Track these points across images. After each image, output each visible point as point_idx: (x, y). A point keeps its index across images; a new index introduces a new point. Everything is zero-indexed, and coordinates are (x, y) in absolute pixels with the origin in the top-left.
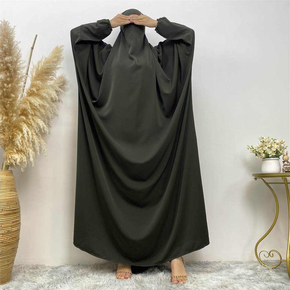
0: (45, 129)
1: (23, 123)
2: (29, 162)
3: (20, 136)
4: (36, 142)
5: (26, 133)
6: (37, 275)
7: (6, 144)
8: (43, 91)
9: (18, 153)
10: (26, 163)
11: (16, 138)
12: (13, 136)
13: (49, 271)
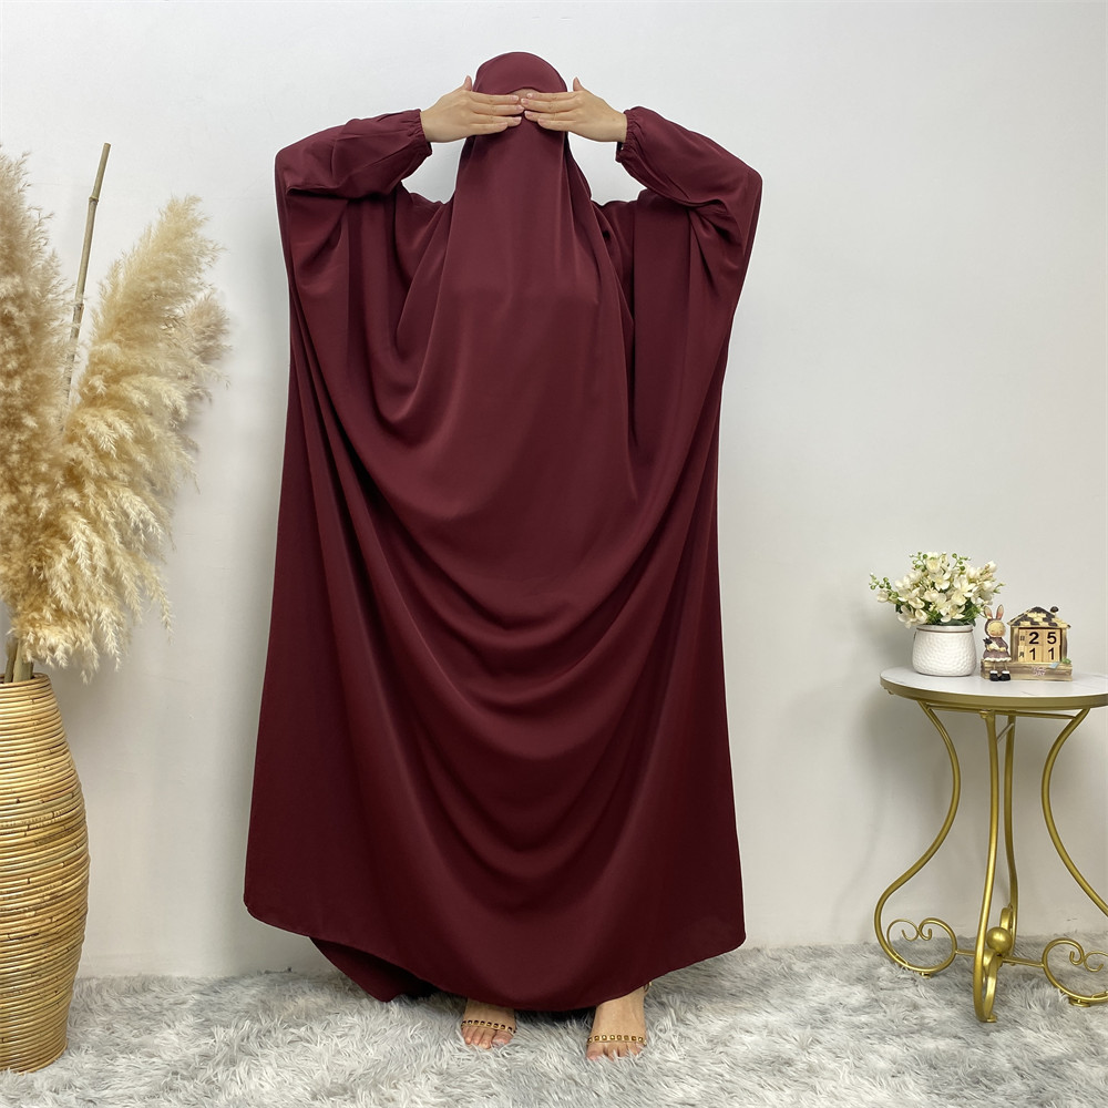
10: (96, 656)
13: (191, 1002)
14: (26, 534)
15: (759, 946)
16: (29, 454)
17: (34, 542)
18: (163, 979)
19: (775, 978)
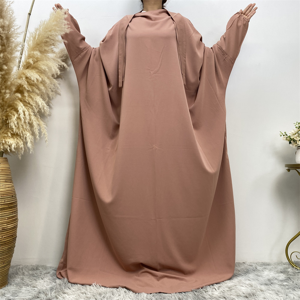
0: (45, 108)
1: (19, 101)
2: (26, 148)
3: (15, 117)
4: (35, 123)
5: (23, 113)
6: (37, 278)
8: (42, 63)
9: (13, 137)
10: (23, 149)
11: (10, 120)
12: (8, 117)
13: (51, 273)
14: (2, 108)
15: (244, 262)
16: (4, 80)
17: (5, 111)
18: (43, 266)
19: (251, 271)
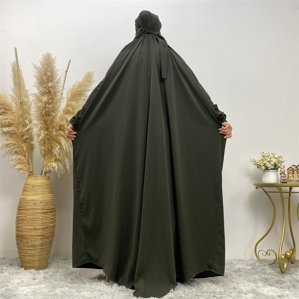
1: (61, 137)
3: (58, 148)
7: (46, 154)
9: (56, 162)
11: (54, 149)
12: (52, 147)
16: (52, 122)
17: (50, 143)
